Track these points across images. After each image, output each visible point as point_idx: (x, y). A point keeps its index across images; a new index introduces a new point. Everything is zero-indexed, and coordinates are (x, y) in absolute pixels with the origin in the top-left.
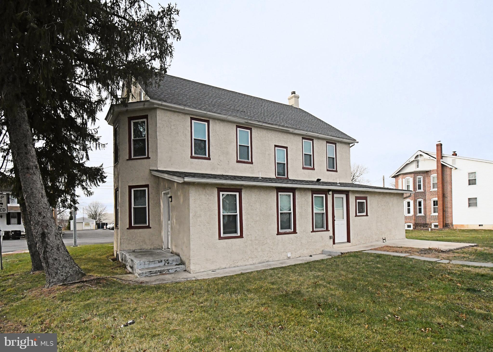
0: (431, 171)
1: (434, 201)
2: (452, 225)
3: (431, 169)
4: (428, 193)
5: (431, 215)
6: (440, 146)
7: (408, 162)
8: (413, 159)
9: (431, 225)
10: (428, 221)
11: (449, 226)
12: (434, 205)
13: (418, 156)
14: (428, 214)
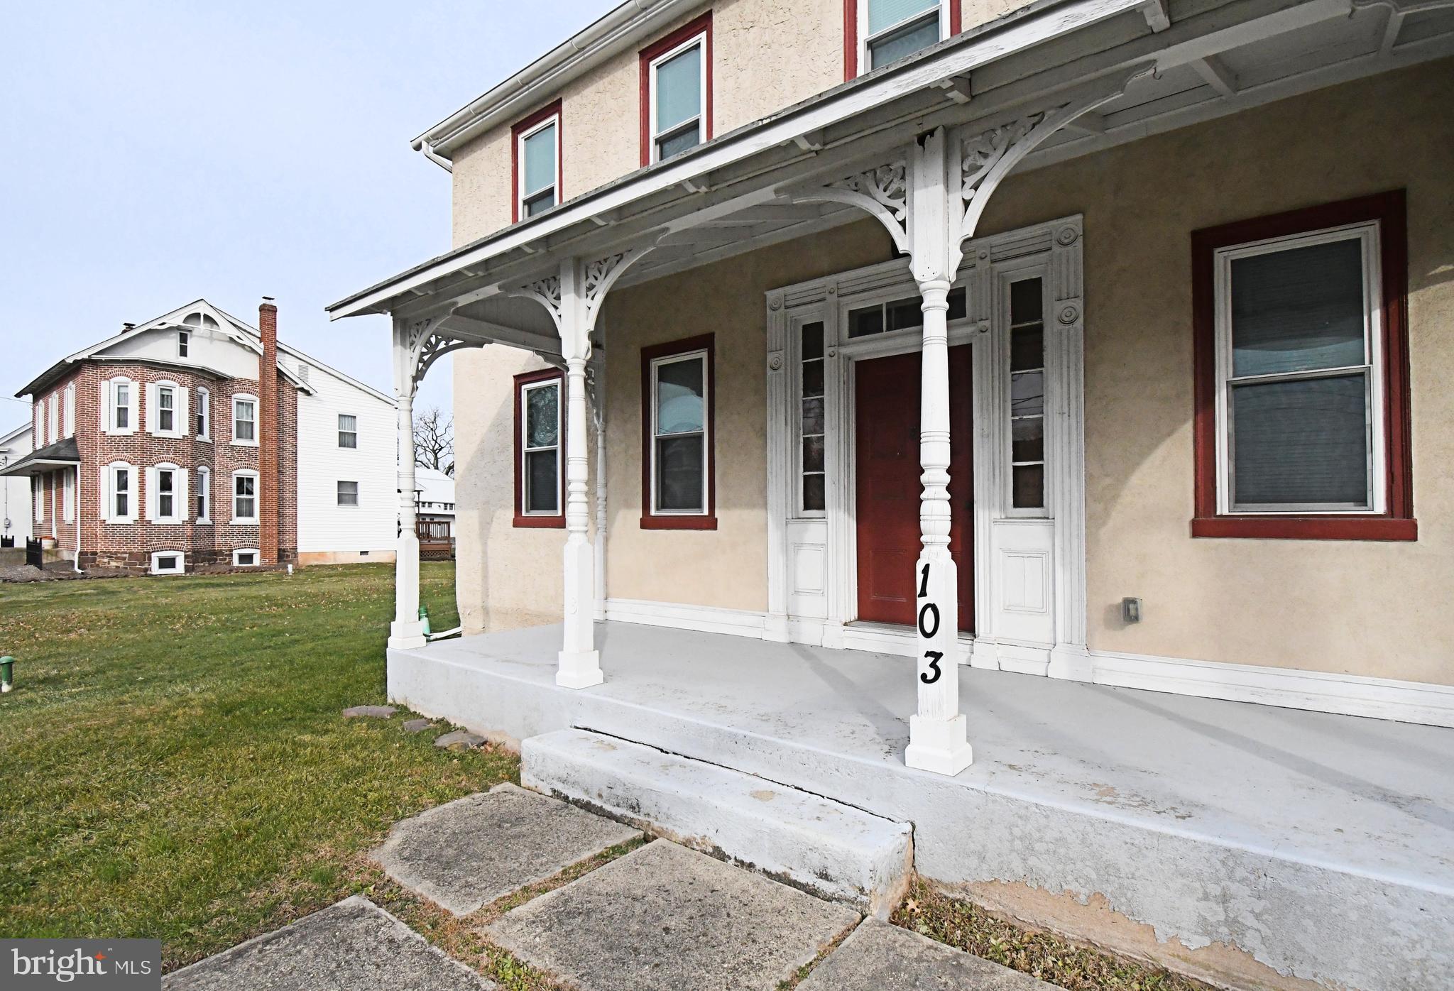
0: (232, 379)
1: (240, 481)
2: (296, 554)
3: (236, 375)
4: (221, 451)
5: (231, 523)
6: (268, 312)
7: (154, 326)
8: (177, 320)
9: (232, 555)
10: (220, 543)
11: (288, 556)
12: (239, 492)
13: (197, 316)
14: (220, 519)
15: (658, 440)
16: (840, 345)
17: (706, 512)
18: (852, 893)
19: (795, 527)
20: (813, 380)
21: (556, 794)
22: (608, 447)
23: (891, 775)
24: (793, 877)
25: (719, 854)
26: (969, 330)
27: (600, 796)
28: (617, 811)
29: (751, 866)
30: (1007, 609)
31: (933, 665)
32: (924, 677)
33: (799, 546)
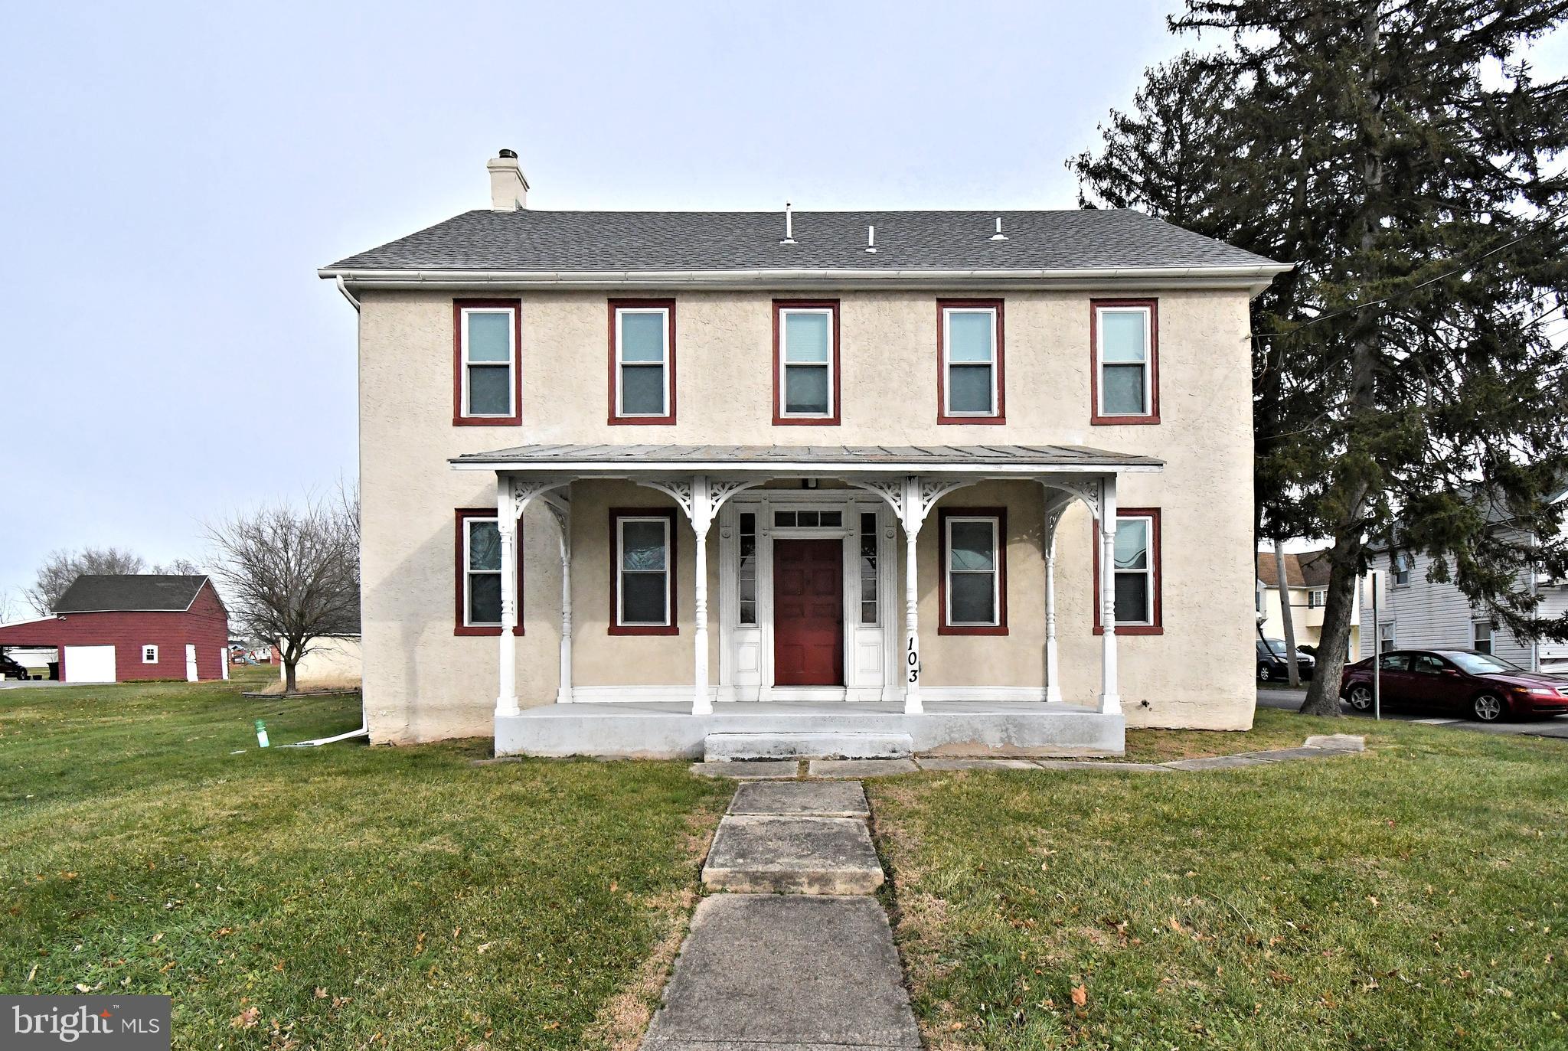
15: (624, 575)
16: (770, 530)
17: (668, 623)
18: (905, 754)
19: (738, 633)
20: (748, 546)
21: (734, 759)
22: (574, 575)
23: (901, 718)
24: (880, 756)
25: (843, 758)
26: (843, 533)
27: (769, 752)
28: (782, 757)
29: (860, 758)
30: (862, 671)
31: (914, 675)
32: (910, 680)
33: (741, 644)
